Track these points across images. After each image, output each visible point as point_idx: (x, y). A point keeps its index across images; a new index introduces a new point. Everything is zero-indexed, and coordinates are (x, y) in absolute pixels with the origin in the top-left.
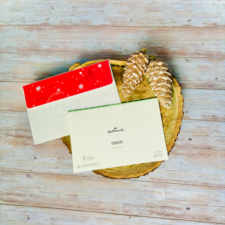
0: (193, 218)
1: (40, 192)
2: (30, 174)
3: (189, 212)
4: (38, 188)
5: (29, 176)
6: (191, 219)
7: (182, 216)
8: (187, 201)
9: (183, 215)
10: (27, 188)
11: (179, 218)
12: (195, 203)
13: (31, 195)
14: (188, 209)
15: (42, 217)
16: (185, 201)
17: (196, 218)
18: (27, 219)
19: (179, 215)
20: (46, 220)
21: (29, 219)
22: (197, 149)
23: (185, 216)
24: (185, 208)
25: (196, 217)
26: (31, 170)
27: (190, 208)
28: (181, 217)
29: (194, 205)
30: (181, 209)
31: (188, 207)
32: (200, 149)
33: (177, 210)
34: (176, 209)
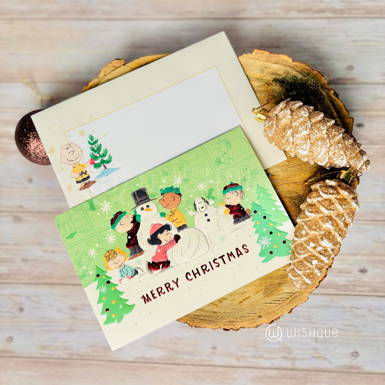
0: (375, 291)
1: (45, 251)
2: (21, 215)
3: (364, 278)
4: (40, 244)
5: (17, 219)
6: (370, 292)
7: (351, 287)
8: (360, 254)
9: (354, 285)
10: (15, 245)
11: (345, 291)
12: (377, 258)
13: (24, 260)
14: (363, 271)
15: (50, 305)
16: (356, 255)
17: (380, 291)
18: (18, 310)
19: (345, 286)
20: (60, 311)
21: (22, 310)
22: (376, 144)
23: (358, 286)
24: (356, 270)
25: (382, 288)
26: (21, 207)
27: (367, 269)
28: (349, 290)
29: (374, 262)
30: (349, 273)
31: (362, 267)
32: (383, 145)
33: (340, 274)
34: (338, 272)
